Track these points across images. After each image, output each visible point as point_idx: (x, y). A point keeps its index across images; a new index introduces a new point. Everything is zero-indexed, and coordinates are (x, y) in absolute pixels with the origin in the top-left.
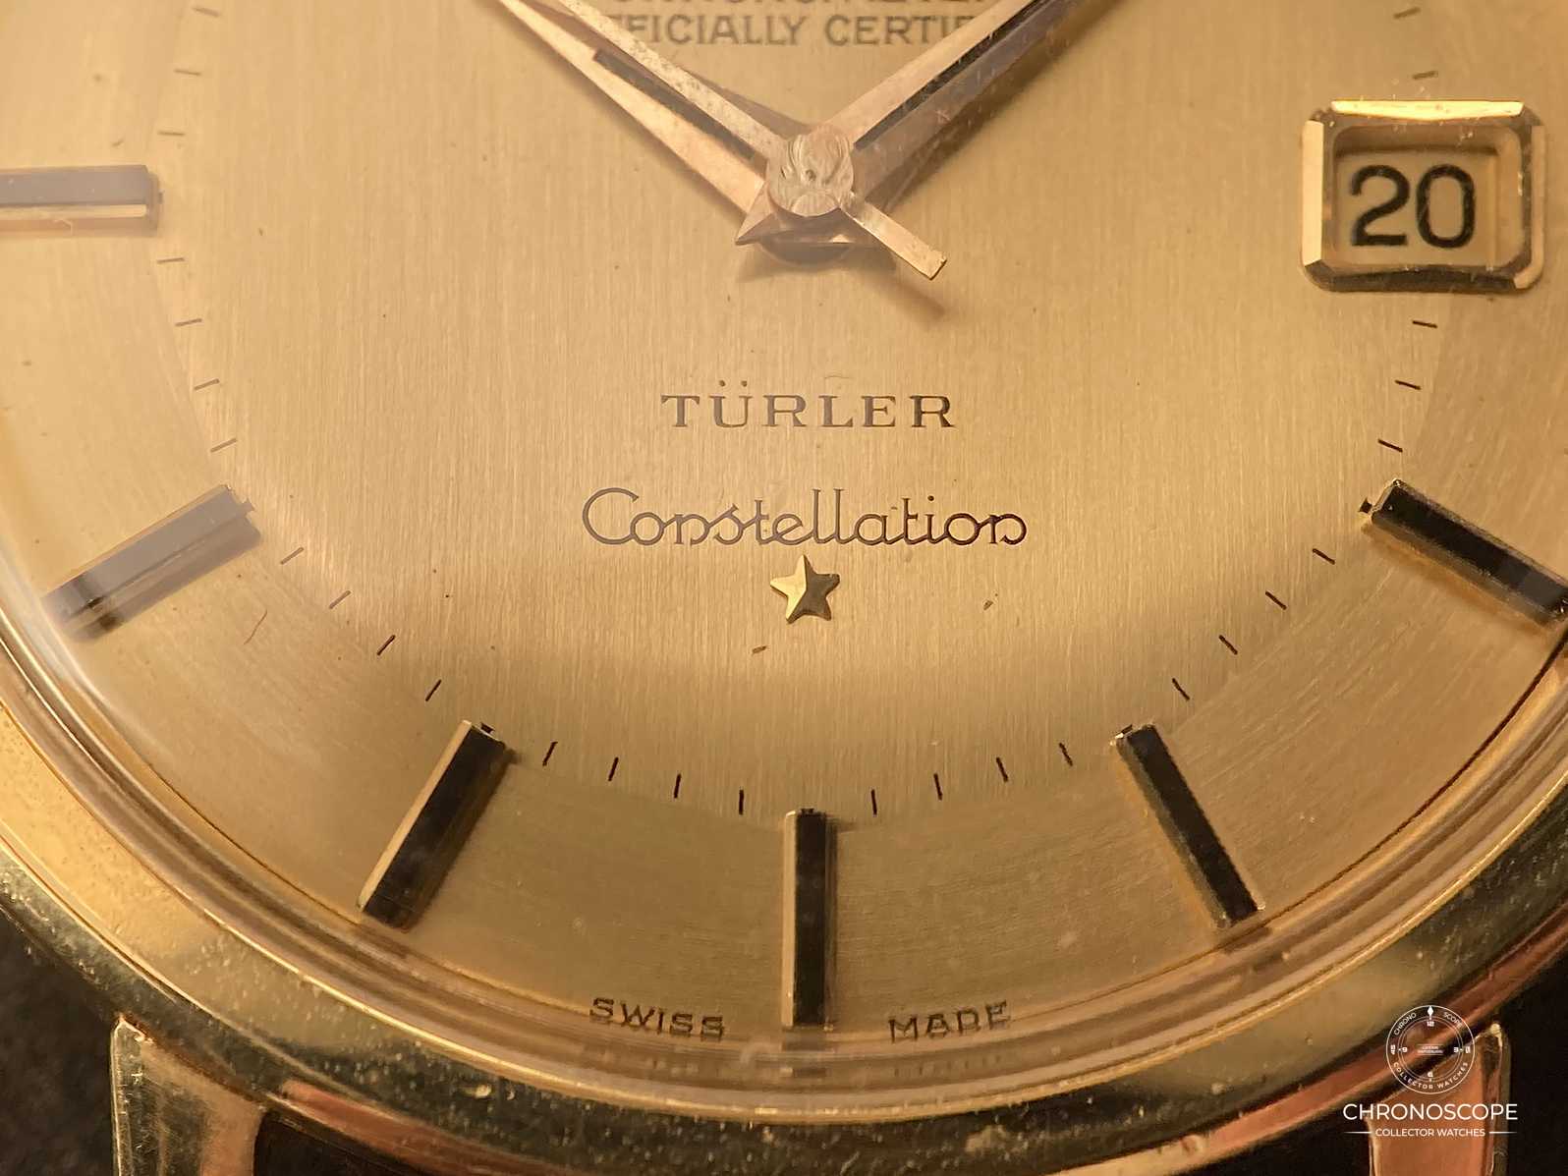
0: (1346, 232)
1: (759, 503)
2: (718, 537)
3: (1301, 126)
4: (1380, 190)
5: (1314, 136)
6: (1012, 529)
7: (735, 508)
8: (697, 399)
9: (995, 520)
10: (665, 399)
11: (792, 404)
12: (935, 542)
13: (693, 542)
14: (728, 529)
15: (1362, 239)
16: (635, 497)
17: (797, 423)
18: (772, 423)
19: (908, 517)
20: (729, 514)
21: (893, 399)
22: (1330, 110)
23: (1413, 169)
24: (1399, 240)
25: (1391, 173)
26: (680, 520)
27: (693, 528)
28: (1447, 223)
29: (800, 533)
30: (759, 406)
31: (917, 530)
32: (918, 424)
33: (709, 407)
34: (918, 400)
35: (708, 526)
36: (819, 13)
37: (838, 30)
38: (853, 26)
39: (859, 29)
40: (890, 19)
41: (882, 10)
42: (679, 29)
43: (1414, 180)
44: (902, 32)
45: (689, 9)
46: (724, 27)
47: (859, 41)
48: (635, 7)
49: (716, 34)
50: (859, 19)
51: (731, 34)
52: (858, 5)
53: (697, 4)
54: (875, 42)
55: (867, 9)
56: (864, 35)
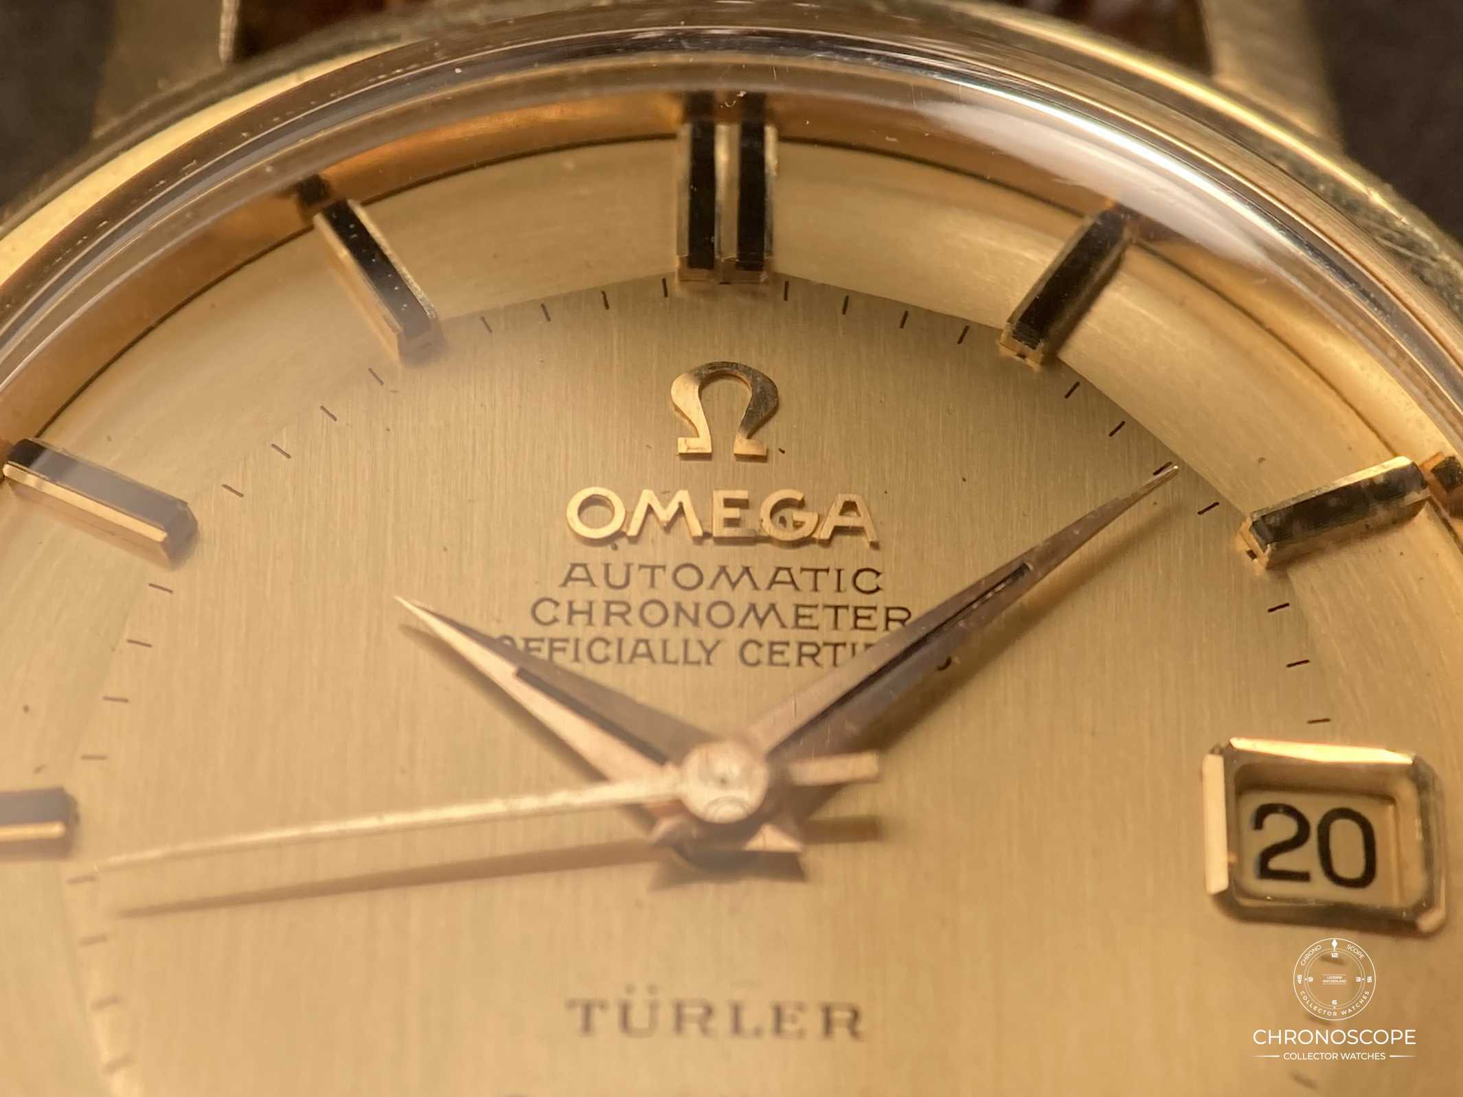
0: (1251, 866)
3: (1201, 759)
4: (1280, 828)
5: (1214, 768)
8: (604, 1005)
10: (571, 1005)
15: (1265, 872)
22: (1230, 745)
23: (1314, 809)
24: (1304, 877)
25: (1291, 811)
28: (1349, 862)
32: (827, 1035)
33: (614, 1012)
34: (827, 1008)
36: (733, 637)
37: (752, 653)
38: (766, 649)
39: (772, 653)
40: (801, 644)
41: (794, 636)
42: (599, 650)
43: (1314, 820)
44: (813, 656)
45: (609, 633)
46: (642, 648)
47: (771, 663)
48: (558, 630)
49: (634, 654)
50: (772, 644)
51: (649, 654)
52: (772, 630)
53: (617, 628)
54: (787, 665)
55: (780, 635)
56: (777, 658)
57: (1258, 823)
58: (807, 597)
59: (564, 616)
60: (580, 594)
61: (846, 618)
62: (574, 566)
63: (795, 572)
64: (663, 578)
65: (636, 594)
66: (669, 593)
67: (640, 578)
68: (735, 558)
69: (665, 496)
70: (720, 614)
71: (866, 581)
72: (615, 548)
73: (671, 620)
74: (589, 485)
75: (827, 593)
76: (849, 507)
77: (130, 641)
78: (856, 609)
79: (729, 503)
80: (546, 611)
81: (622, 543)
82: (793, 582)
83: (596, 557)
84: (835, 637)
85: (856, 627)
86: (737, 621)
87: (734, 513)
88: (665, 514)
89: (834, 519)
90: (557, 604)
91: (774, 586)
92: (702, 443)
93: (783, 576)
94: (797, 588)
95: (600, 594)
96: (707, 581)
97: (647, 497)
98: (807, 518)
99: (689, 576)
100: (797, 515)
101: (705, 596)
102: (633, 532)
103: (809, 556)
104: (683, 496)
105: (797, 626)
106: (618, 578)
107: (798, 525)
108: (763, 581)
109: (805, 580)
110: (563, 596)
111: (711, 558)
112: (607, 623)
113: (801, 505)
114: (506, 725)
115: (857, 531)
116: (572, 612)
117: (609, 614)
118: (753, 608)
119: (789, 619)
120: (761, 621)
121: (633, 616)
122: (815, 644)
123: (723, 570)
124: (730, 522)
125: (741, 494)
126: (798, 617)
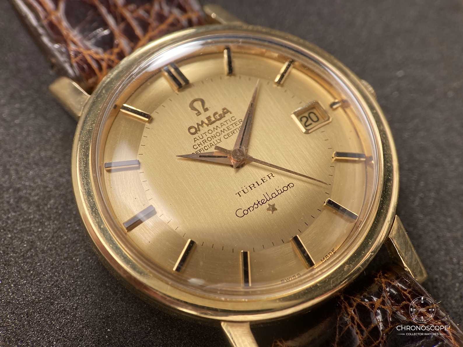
1: (257, 200)
2: (255, 208)
3: (291, 116)
4: (304, 120)
5: (294, 117)
6: (292, 185)
7: (255, 203)
10: (236, 194)
11: (253, 185)
12: (283, 192)
14: (256, 206)
15: (306, 126)
16: (241, 209)
18: (252, 189)
19: (277, 191)
20: (255, 204)
21: (265, 177)
22: (294, 111)
23: (306, 115)
24: (311, 124)
25: (304, 116)
26: (249, 208)
27: (251, 209)
28: (315, 119)
29: (265, 201)
30: (249, 188)
31: (280, 192)
33: (242, 192)
34: (268, 176)
35: (253, 207)
37: (226, 137)
40: (231, 132)
42: (206, 148)
43: (308, 116)
44: (234, 133)
46: (211, 145)
47: (229, 137)
48: (199, 148)
50: (227, 134)
52: (226, 132)
53: (206, 144)
54: (231, 136)
55: (228, 132)
57: (302, 120)
58: (227, 126)
59: (197, 146)
60: (198, 142)
61: (234, 125)
63: (223, 123)
64: (207, 134)
65: (205, 138)
66: (209, 135)
67: (204, 135)
68: (214, 126)
70: (218, 134)
71: (233, 119)
72: (198, 133)
73: (212, 139)
75: (230, 124)
77: (143, 182)
78: (235, 123)
80: (195, 147)
82: (224, 125)
83: (196, 136)
85: (236, 125)
86: (221, 134)
87: (210, 119)
90: (196, 145)
91: (222, 126)
94: (225, 125)
95: (201, 140)
96: (213, 131)
99: (210, 132)
101: (214, 133)
102: (198, 130)
103: (224, 120)
105: (229, 130)
106: (201, 137)
108: (220, 127)
109: (225, 123)
110: (196, 143)
111: (211, 128)
112: (204, 144)
113: (217, 113)
116: (199, 145)
117: (204, 142)
118: (221, 131)
119: (227, 130)
120: (224, 132)
121: (207, 141)
122: (232, 131)
123: (214, 128)
124: (210, 121)
126: (228, 128)
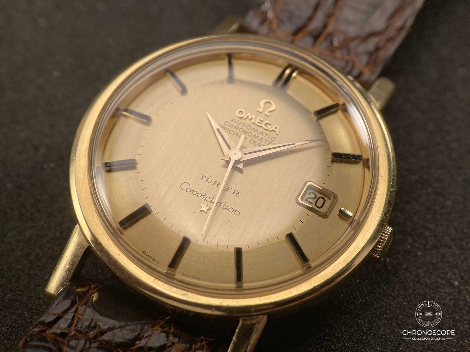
0: (305, 199)
1: (206, 194)
2: (197, 195)
4: (312, 196)
6: (237, 213)
7: (202, 193)
8: (206, 177)
9: (236, 211)
10: (201, 175)
11: (218, 183)
12: (226, 210)
13: (194, 195)
14: (200, 195)
15: (307, 201)
16: (190, 185)
17: (217, 186)
18: (214, 184)
19: (225, 205)
20: (201, 193)
21: (232, 189)
24: (312, 203)
25: (315, 194)
26: (194, 191)
27: (195, 193)
28: (319, 204)
29: (209, 200)
30: (213, 182)
31: (225, 207)
32: (233, 194)
33: (207, 178)
34: (235, 191)
35: (197, 193)
36: (250, 138)
37: (252, 141)
38: (253, 142)
39: (254, 142)
40: (259, 143)
41: (258, 141)
42: (231, 132)
43: (318, 197)
44: (259, 145)
45: (234, 130)
46: (237, 134)
47: (253, 144)
48: (227, 126)
49: (235, 134)
50: (255, 141)
51: (237, 135)
52: (256, 140)
53: (235, 130)
54: (255, 145)
55: (257, 141)
56: (255, 144)
57: (309, 194)
58: (263, 137)
60: (232, 123)
61: (267, 142)
62: (234, 119)
63: (264, 133)
64: (245, 126)
65: (240, 127)
66: (245, 128)
67: (242, 125)
68: (257, 128)
69: (251, 115)
70: (250, 134)
71: (273, 139)
73: (243, 132)
74: (242, 109)
75: (266, 138)
76: (276, 128)
78: (269, 142)
79: (260, 120)
80: (227, 123)
81: (242, 119)
83: (238, 119)
84: (264, 144)
86: (252, 136)
87: (260, 122)
88: (250, 118)
89: (273, 128)
91: (260, 134)
92: (261, 110)
93: (262, 133)
96: (251, 129)
97: (249, 114)
98: (269, 127)
99: (249, 128)
100: (268, 126)
101: (249, 131)
102: (245, 118)
103: (267, 132)
104: (254, 116)
105: (260, 141)
106: (239, 123)
107: (268, 127)
108: (258, 133)
109: (264, 135)
110: (230, 122)
111: (253, 126)
112: (234, 128)
113: (270, 125)
114: (213, 136)
115: (275, 131)
116: (230, 125)
117: (235, 128)
118: (255, 136)
119: (259, 139)
120: (255, 138)
121: (238, 129)
122: (261, 144)
123: (254, 129)
124: (258, 123)
125: (262, 119)
126: (261, 139)
